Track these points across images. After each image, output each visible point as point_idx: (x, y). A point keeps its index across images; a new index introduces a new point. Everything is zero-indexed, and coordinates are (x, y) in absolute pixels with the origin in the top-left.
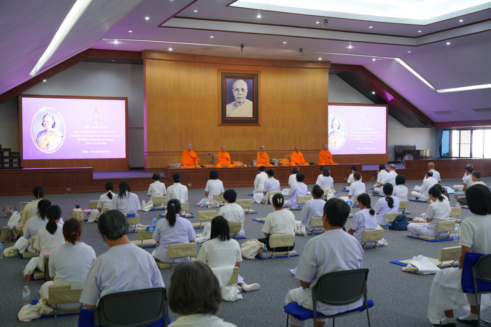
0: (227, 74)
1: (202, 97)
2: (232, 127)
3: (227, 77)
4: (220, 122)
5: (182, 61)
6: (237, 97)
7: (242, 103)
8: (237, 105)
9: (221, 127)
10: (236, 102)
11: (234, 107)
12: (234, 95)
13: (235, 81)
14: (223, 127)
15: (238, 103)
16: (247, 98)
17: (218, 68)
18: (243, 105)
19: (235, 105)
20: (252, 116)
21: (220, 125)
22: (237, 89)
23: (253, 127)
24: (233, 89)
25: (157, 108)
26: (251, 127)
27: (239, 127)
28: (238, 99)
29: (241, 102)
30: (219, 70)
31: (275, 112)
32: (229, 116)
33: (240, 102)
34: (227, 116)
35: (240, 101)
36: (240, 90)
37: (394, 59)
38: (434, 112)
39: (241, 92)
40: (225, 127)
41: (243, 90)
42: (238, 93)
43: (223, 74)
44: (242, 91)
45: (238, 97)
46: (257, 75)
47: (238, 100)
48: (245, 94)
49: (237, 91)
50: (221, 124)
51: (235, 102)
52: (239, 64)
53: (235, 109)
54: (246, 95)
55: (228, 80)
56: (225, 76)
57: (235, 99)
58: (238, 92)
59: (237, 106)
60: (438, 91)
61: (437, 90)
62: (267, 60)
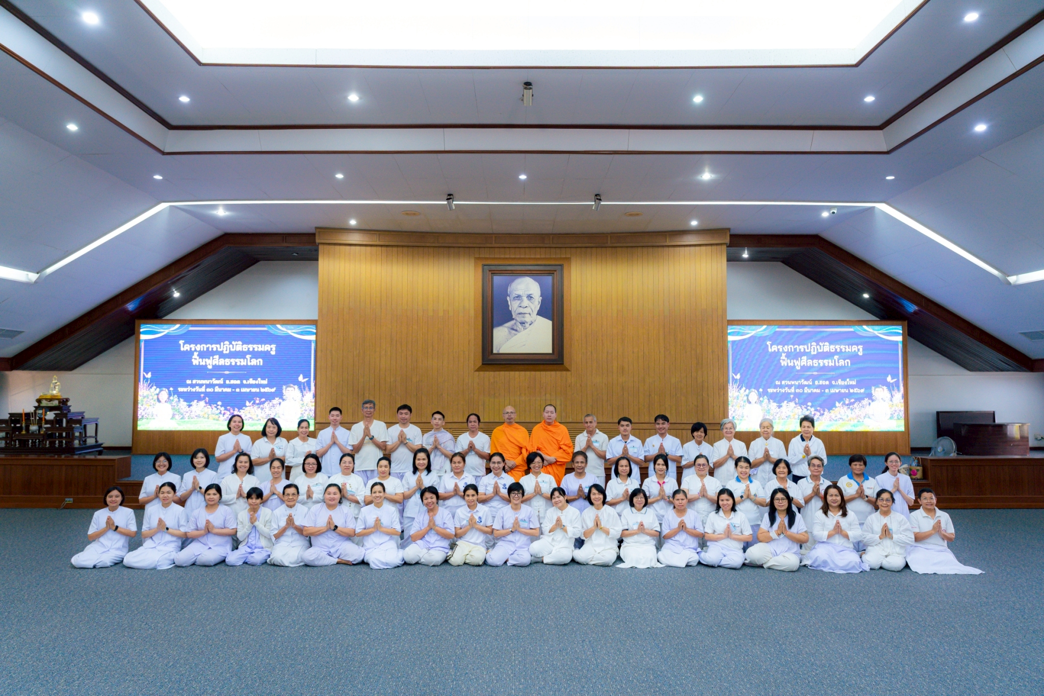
0: (493, 268)
1: (441, 314)
2: (507, 373)
3: (494, 273)
4: (479, 363)
5: (397, 246)
6: (517, 312)
7: (529, 323)
8: (518, 329)
9: (482, 373)
10: (515, 323)
11: (510, 333)
12: (510, 309)
13: (513, 281)
14: (487, 373)
15: (519, 324)
16: (540, 313)
17: (475, 257)
18: (530, 328)
19: (513, 329)
20: (550, 351)
21: (479, 370)
22: (517, 297)
23: (553, 373)
24: (508, 297)
25: (342, 339)
26: (548, 373)
27: (522, 373)
28: (518, 317)
29: (527, 322)
30: (476, 259)
31: (602, 341)
32: (498, 351)
33: (524, 323)
34: (495, 351)
35: (523, 320)
36: (525, 299)
37: (874, 207)
38: (1024, 334)
39: (526, 302)
40: (492, 373)
41: (530, 297)
42: (520, 304)
43: (485, 267)
44: (529, 300)
45: (520, 312)
46: (561, 266)
47: (519, 319)
48: (536, 305)
49: (517, 301)
50: (480, 367)
51: (512, 322)
52: (520, 245)
53: (512, 337)
54: (538, 309)
55: (497, 279)
56: (489, 271)
57: (512, 316)
58: (519, 302)
59: (516, 330)
60: (1012, 279)
61: (1008, 276)
62: (582, 234)
